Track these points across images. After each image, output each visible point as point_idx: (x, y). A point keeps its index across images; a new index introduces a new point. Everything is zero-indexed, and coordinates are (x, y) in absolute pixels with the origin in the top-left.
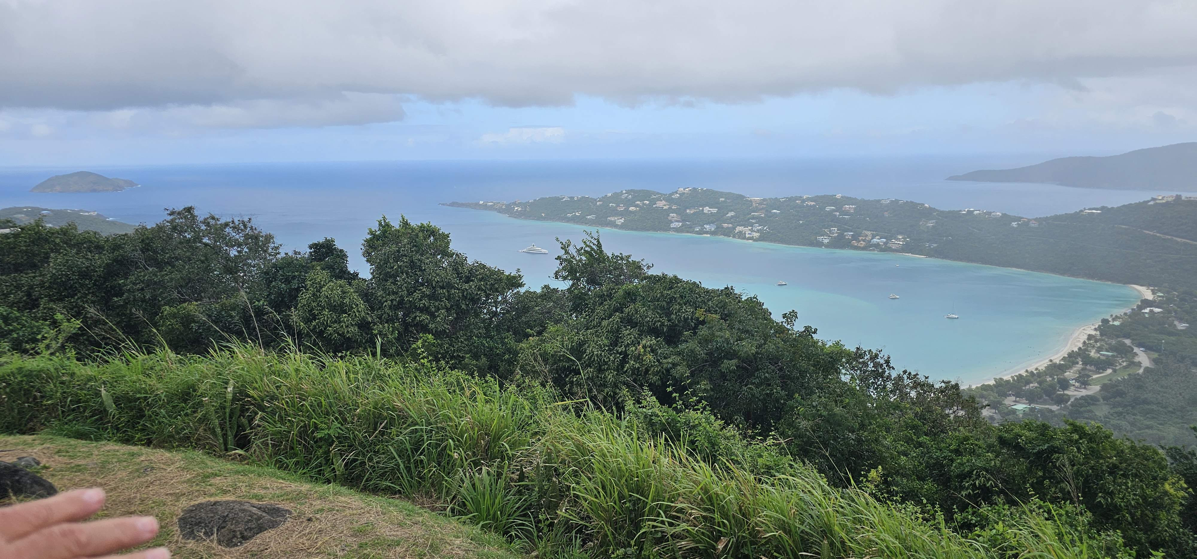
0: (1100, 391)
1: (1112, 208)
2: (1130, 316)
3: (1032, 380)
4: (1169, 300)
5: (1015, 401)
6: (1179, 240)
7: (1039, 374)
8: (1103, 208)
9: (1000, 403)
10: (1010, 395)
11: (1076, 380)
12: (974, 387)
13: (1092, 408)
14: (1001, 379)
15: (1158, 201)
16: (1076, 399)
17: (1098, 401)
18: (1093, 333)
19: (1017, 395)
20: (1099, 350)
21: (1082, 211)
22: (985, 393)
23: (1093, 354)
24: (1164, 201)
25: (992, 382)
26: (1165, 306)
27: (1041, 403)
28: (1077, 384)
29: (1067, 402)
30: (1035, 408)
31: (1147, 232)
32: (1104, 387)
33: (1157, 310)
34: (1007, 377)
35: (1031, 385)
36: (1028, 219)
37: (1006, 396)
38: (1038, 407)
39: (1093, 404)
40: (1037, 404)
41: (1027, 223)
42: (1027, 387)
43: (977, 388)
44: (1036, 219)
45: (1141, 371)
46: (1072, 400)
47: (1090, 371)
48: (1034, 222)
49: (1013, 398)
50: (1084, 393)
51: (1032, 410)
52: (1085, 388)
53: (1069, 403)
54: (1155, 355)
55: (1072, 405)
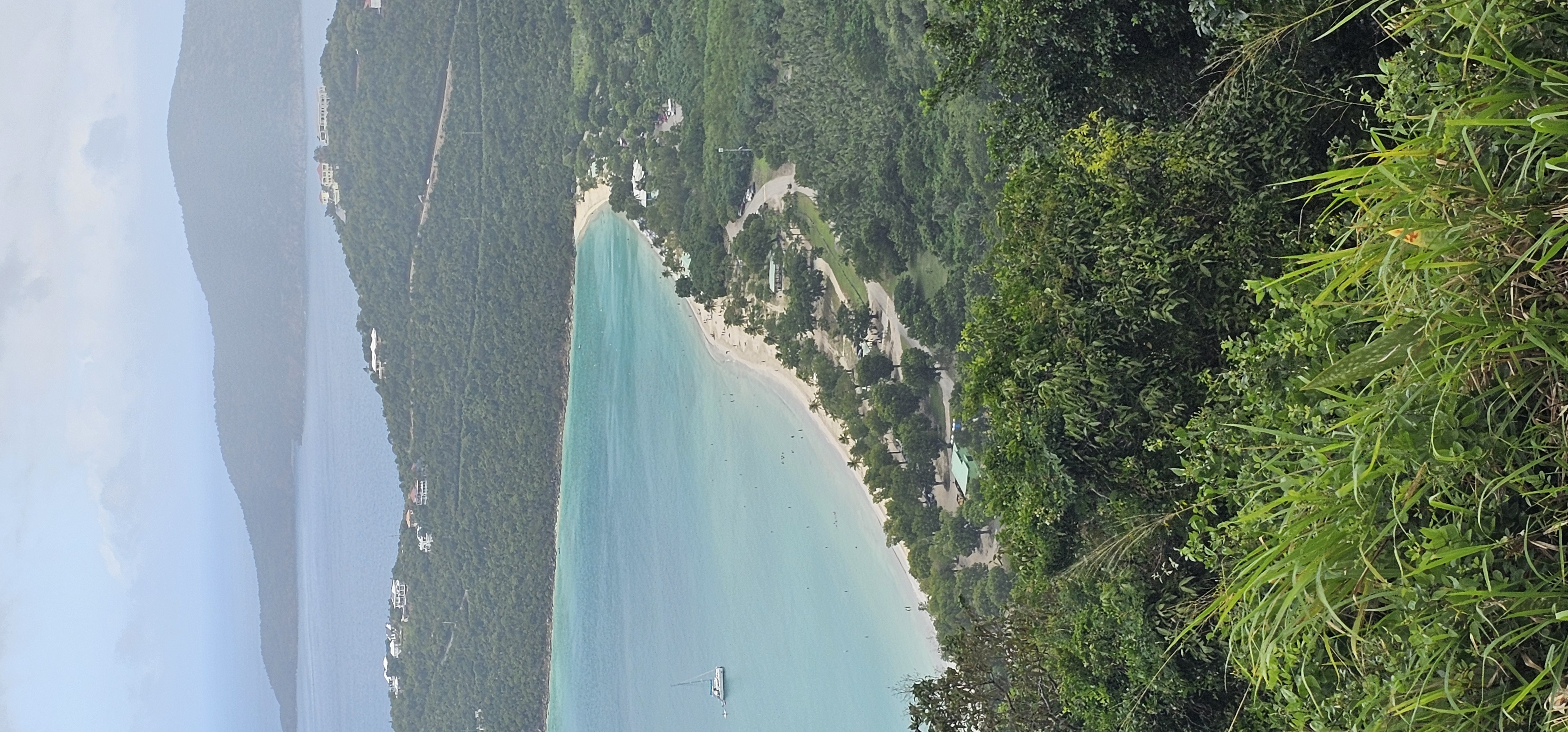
0: (878, 279)
1: (361, 303)
2: (664, 232)
3: (876, 447)
4: (609, 147)
5: (947, 484)
6: (439, 143)
7: (859, 431)
8: (363, 326)
9: (959, 523)
10: (932, 501)
11: (858, 339)
12: (923, 598)
13: (929, 294)
14: (887, 527)
15: (337, 200)
16: (912, 334)
17: (908, 281)
18: (719, 314)
19: (927, 480)
20: (765, 294)
21: (375, 377)
22: (935, 567)
23: (779, 307)
24: (336, 186)
25: (902, 550)
26: (623, 156)
27: (939, 416)
28: (870, 336)
29: (926, 356)
30: (957, 433)
31: (424, 216)
32: (868, 271)
33: (638, 173)
34: (880, 512)
35: (891, 448)
36: (407, 508)
37: (933, 511)
38: (950, 426)
39: (919, 291)
40: (943, 428)
41: (421, 512)
42: (900, 458)
43: (924, 589)
44: (406, 488)
45: (810, 193)
46: (916, 344)
47: (827, 308)
48: (414, 492)
49: (938, 491)
50: (891, 318)
51: (963, 439)
52: (878, 316)
53: (925, 349)
54: (761, 165)
55: (931, 343)
